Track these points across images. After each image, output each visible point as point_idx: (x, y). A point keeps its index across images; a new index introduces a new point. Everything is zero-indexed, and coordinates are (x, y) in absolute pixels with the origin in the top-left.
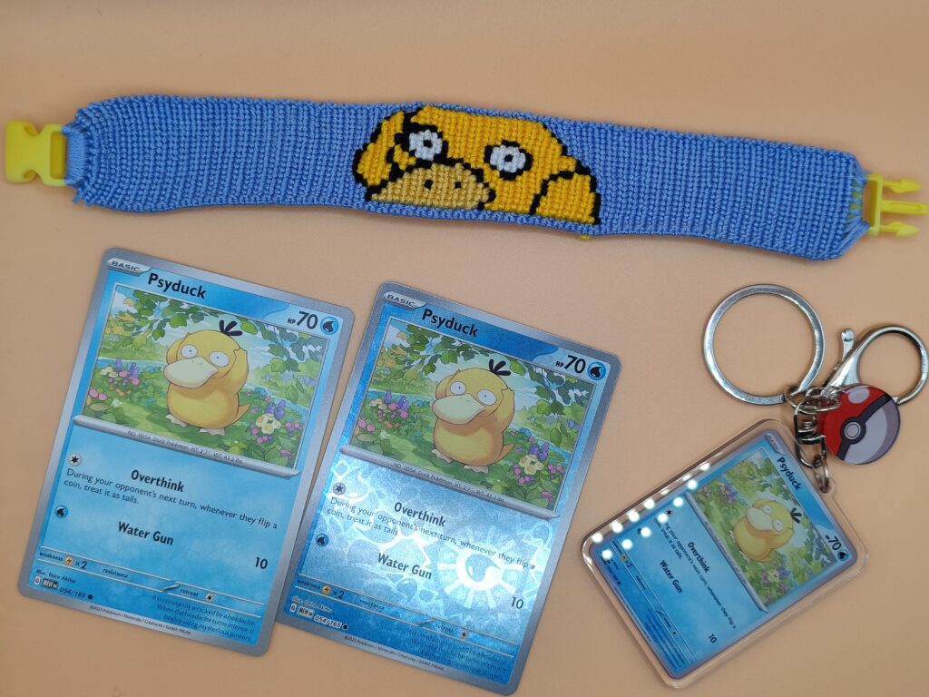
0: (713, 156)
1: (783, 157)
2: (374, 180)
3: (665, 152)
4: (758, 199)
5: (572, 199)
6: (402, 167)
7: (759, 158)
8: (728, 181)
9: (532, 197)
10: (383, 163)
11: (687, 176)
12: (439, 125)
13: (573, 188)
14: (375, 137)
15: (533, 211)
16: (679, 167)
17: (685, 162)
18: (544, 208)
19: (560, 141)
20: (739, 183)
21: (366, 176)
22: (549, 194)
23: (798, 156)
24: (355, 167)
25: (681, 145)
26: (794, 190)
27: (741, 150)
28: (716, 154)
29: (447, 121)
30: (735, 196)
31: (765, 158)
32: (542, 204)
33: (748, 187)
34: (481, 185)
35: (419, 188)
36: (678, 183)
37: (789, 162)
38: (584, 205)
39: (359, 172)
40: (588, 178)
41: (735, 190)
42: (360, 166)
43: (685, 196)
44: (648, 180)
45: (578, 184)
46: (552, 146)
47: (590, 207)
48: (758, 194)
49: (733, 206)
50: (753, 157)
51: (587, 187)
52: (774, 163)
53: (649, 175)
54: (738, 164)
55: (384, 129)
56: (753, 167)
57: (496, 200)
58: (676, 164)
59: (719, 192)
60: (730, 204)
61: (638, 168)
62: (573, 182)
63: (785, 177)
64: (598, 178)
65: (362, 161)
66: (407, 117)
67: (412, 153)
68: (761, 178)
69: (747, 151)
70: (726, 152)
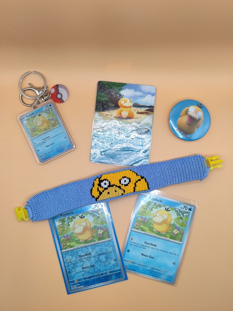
0: (169, 165)
1: (185, 160)
2: (96, 196)
3: (158, 167)
4: (183, 171)
5: (142, 185)
6: (101, 191)
7: (180, 162)
8: (175, 170)
9: (133, 188)
10: (97, 192)
11: (165, 171)
12: (107, 178)
13: (141, 182)
14: (93, 185)
15: (134, 191)
16: (163, 170)
17: (164, 168)
18: (137, 190)
19: (135, 173)
20: (177, 169)
21: (94, 196)
22: (137, 186)
23: (188, 159)
24: (91, 194)
25: (161, 165)
26: (190, 166)
27: (175, 162)
28: (170, 164)
29: (108, 177)
30: (177, 172)
31: (181, 162)
32: (136, 189)
33: (179, 169)
34: (121, 190)
35: (107, 195)
36: (164, 173)
37: (187, 161)
38: (145, 186)
39: (93, 195)
40: (144, 179)
41: (177, 171)
42: (92, 194)
43: (166, 176)
44: (157, 175)
45: (143, 181)
46: (134, 174)
47: (147, 186)
48: (182, 170)
49: (178, 175)
50: (178, 162)
51: (145, 182)
52: (183, 162)
53: (156, 174)
54: (175, 165)
55: (95, 183)
56: (179, 165)
57: (126, 192)
58: (162, 169)
59: (173, 173)
60: (177, 174)
61: (154, 173)
62: (141, 181)
63: (187, 164)
64: (146, 178)
65: (92, 192)
66: (99, 179)
67: (103, 187)
68: (182, 167)
69: (176, 162)
70: (172, 163)
